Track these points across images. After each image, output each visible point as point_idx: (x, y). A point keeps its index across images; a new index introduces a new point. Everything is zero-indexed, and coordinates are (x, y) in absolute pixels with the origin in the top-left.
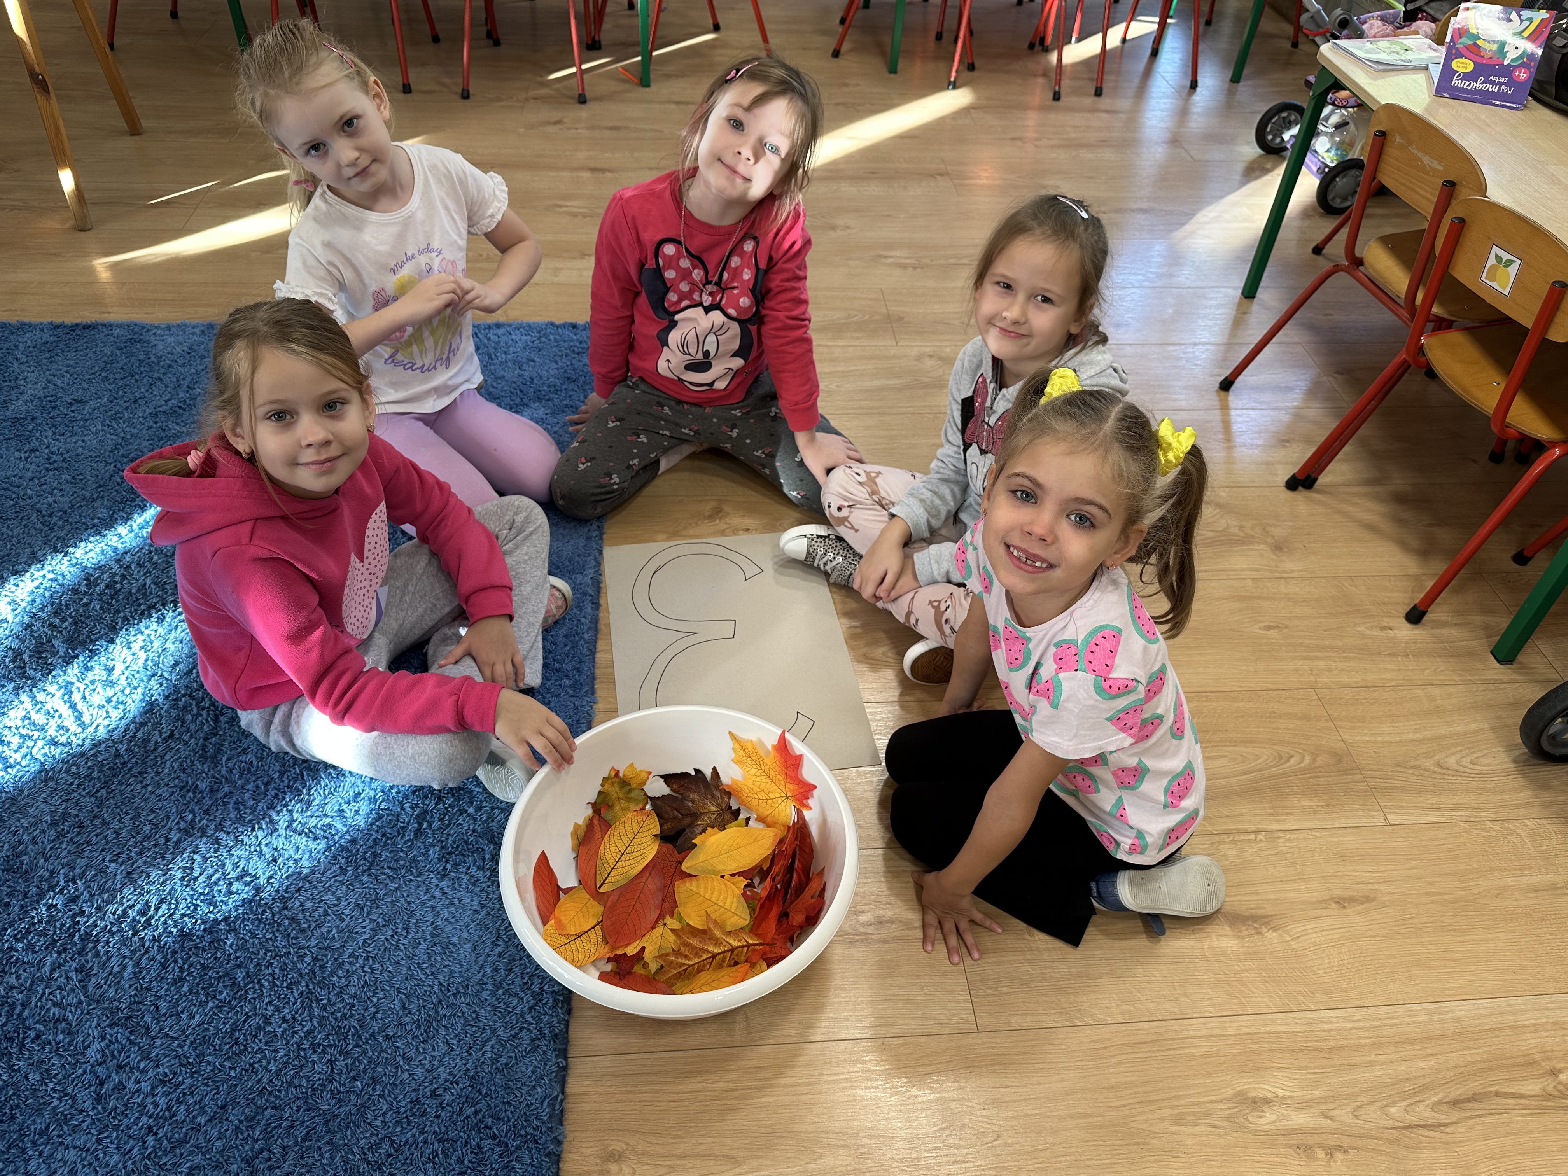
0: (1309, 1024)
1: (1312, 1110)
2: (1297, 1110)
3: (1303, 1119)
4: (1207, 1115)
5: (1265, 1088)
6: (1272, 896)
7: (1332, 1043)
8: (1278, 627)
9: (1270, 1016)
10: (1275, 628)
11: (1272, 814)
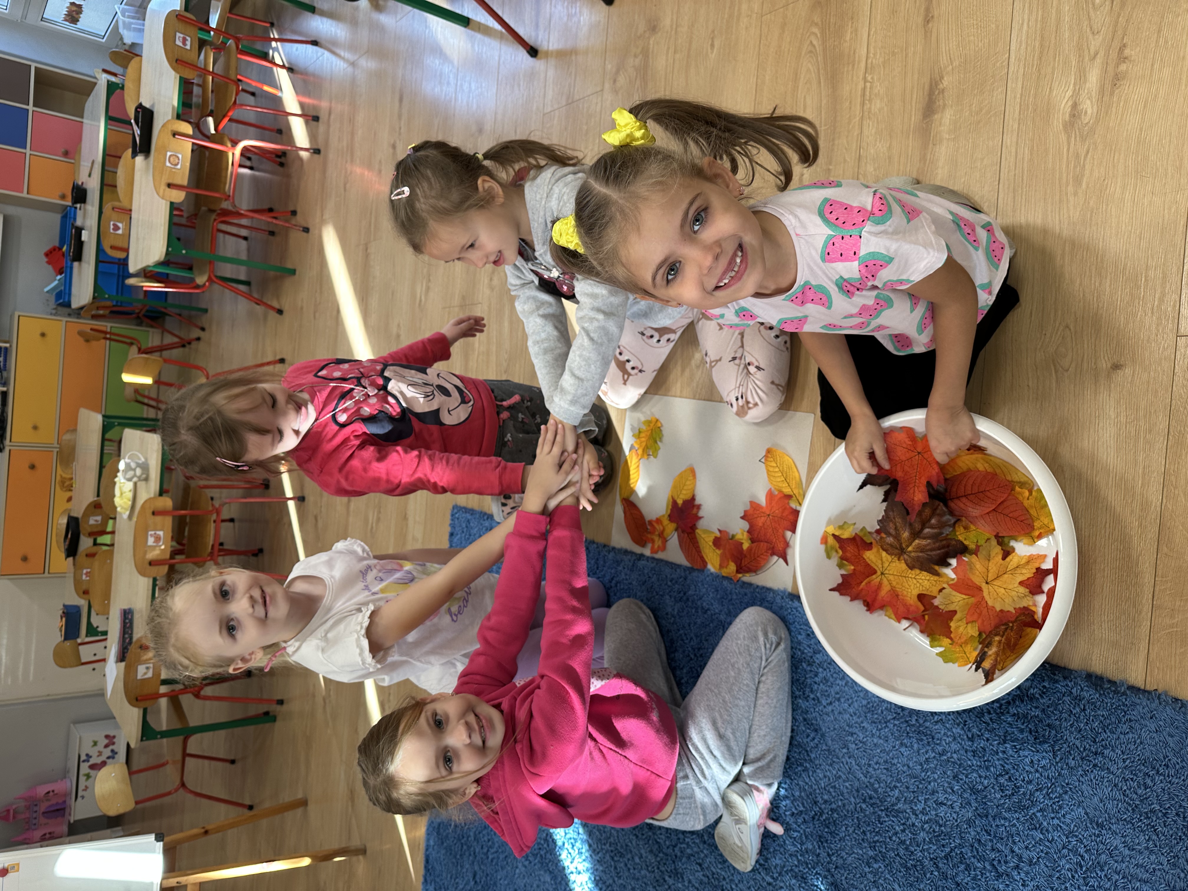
0: (1020, 60)
1: (1087, 69)
2: (1085, 82)
3: (1093, 77)
4: (1077, 156)
5: (1064, 106)
6: (916, 76)
7: (1037, 44)
8: (713, 39)
9: (1009, 92)
10: (713, 41)
11: (853, 65)
